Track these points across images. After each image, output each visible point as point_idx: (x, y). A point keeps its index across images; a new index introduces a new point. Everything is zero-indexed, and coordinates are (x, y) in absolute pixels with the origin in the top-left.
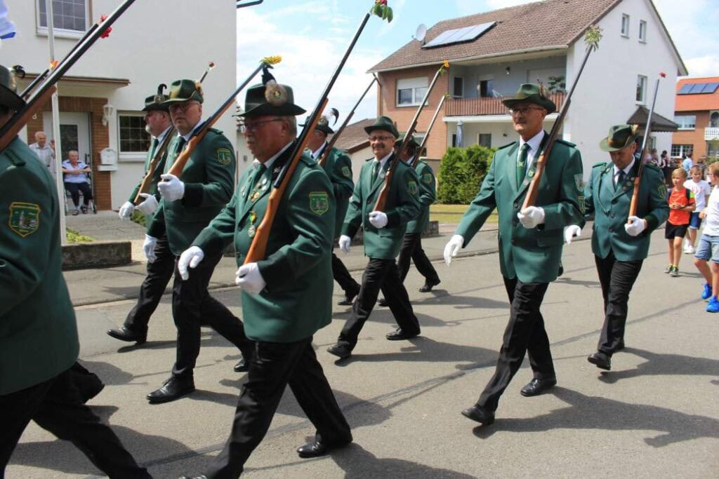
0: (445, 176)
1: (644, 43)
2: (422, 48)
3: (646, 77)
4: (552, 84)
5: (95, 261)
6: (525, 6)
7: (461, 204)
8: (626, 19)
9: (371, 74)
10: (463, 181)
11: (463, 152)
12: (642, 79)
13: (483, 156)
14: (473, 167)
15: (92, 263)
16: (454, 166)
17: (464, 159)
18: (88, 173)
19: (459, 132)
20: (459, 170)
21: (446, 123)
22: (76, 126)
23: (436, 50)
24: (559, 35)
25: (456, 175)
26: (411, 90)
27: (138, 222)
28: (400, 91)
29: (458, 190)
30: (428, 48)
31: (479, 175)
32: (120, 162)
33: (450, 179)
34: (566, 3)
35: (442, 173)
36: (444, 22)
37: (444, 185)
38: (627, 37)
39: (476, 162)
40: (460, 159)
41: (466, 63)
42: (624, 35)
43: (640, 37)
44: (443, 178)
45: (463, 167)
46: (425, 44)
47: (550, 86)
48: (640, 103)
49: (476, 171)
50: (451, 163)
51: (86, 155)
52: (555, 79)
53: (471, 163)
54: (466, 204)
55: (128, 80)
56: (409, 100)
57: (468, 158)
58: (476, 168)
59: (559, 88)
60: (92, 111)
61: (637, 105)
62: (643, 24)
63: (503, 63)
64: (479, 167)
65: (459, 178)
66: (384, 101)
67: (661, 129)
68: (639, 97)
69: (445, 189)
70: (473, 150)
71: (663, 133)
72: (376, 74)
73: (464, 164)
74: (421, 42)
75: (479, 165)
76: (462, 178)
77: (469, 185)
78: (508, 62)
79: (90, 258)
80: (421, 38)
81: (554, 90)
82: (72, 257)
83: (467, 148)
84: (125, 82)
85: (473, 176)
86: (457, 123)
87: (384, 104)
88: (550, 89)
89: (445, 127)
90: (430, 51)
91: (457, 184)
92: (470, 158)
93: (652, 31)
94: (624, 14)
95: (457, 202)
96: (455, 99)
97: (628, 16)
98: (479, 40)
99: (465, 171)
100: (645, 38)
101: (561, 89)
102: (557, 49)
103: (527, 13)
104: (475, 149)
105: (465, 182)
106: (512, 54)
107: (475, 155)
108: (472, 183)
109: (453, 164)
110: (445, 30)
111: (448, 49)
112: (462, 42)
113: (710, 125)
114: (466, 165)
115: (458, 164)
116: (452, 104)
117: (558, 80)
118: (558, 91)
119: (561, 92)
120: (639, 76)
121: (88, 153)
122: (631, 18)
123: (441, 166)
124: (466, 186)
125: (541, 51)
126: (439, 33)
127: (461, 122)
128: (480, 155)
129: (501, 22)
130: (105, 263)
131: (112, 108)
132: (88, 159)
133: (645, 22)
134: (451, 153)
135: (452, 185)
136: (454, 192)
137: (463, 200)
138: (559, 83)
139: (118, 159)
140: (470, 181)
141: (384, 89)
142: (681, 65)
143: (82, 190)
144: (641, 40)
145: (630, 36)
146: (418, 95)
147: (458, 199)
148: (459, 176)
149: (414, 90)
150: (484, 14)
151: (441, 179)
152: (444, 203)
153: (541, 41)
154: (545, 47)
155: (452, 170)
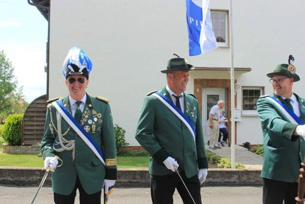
5: (252, 181)
15: (251, 182)
18: (226, 123)
22: (218, 95)
27: (258, 154)
32: (243, 116)
51: (223, 112)
55: (250, 69)
60: (228, 87)
79: (249, 179)
82: (239, 177)
84: (248, 70)
121: (224, 111)
130: (258, 183)
131: (240, 85)
132: (224, 114)
139: (242, 114)
143: (223, 133)
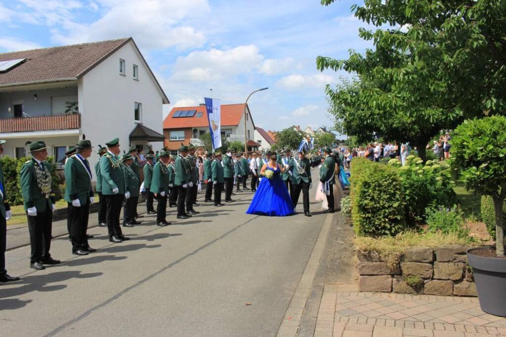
1: (137, 80)
3: (141, 104)
4: (69, 107)
6: (51, 49)
8: (123, 63)
12: (139, 105)
13: (13, 166)
24: (71, 71)
31: (11, 182)
34: (80, 48)
38: (124, 75)
39: (7, 171)
43: (134, 76)
47: (67, 108)
48: (137, 121)
49: (8, 179)
52: (71, 103)
58: (8, 176)
59: (74, 110)
61: (135, 123)
62: (135, 67)
63: (31, 91)
64: (10, 175)
67: (152, 139)
68: (137, 117)
70: (4, 161)
71: (156, 142)
75: (9, 173)
78: (35, 90)
81: (71, 112)
88: (67, 111)
93: (142, 73)
94: (120, 59)
97: (124, 61)
98: (9, 73)
100: (137, 77)
101: (76, 111)
102: (69, 81)
103: (51, 54)
106: (35, 84)
107: (6, 165)
113: (193, 137)
117: (73, 104)
118: (73, 113)
119: (76, 113)
120: (135, 102)
122: (126, 62)
125: (57, 81)
128: (10, 165)
129: (30, 60)
133: (137, 66)
138: (74, 107)
142: (164, 97)
144: (135, 78)
145: (126, 74)
150: (18, 53)
153: (58, 74)
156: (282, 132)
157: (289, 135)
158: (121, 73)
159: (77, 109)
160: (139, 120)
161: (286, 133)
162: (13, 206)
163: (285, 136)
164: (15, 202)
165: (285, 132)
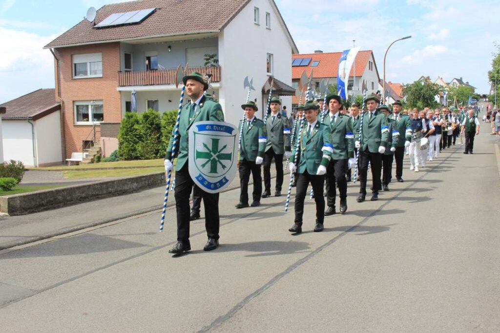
0: (125, 137)
1: (269, 29)
2: (94, 28)
3: (272, 55)
7: (140, 159)
8: (257, 11)
9: (48, 50)
10: (140, 140)
11: (140, 116)
12: (270, 56)
13: (157, 119)
14: (149, 128)
16: (133, 128)
17: (140, 122)
19: (133, 100)
20: (138, 131)
21: (120, 91)
23: (107, 30)
25: (135, 135)
26: (86, 63)
28: (75, 64)
29: (137, 148)
30: (99, 28)
31: (155, 135)
33: (130, 139)
35: (123, 134)
36: (109, 6)
37: (125, 144)
38: (258, 25)
39: (152, 124)
40: (137, 122)
41: (135, 42)
42: (256, 22)
43: (267, 24)
44: (123, 138)
45: (140, 128)
46: (95, 25)
47: (205, 61)
48: (269, 74)
49: (152, 132)
50: (130, 126)
52: (209, 56)
53: (148, 125)
54: (145, 159)
56: (85, 73)
57: (144, 121)
58: (152, 129)
59: (212, 63)
61: (267, 75)
62: (268, 14)
63: (166, 42)
64: (154, 128)
65: (138, 138)
66: (61, 73)
67: (286, 93)
68: (268, 71)
69: (126, 147)
70: (149, 115)
71: (286, 96)
72: (53, 49)
73: (141, 126)
74: (91, 22)
75: (154, 126)
76: (140, 138)
77: (146, 143)
78: (171, 42)
80: (91, 19)
81: (209, 65)
83: (143, 113)
85: (150, 135)
86: (130, 92)
87: (61, 76)
88: (206, 63)
89: (119, 95)
90: (101, 30)
91: (136, 143)
92: (146, 120)
93: (274, 21)
94: (255, 7)
95: (137, 158)
96: (126, 71)
97: (258, 9)
98: (144, 23)
99: (143, 131)
100: (270, 26)
101: (215, 64)
102: (211, 32)
104: (150, 113)
105: (143, 141)
106: (174, 36)
107: (151, 118)
108: (148, 142)
109: (132, 126)
110: (111, 13)
111: (118, 29)
112: (129, 24)
114: (143, 127)
115: (136, 126)
116: (123, 75)
117: (212, 57)
118: (212, 65)
119: (215, 66)
120: (268, 53)
122: (260, 10)
123: (121, 129)
124: (144, 144)
125: (198, 33)
126: (106, 16)
127: (134, 91)
128: (154, 118)
129: (160, 9)
133: (269, 14)
134: (129, 117)
135: (132, 143)
136: (135, 150)
137: (142, 156)
138: (212, 59)
140: (147, 140)
141: (61, 62)
142: (294, 47)
144: (268, 27)
145: (260, 24)
146: (93, 69)
147: (138, 155)
148: (138, 136)
149: (88, 64)
151: (121, 139)
152: (126, 159)
153: (197, 26)
154: (201, 31)
155: (131, 131)
156: (412, 84)
157: (422, 89)
158: (255, 22)
159: (216, 61)
160: (270, 72)
161: (417, 86)
162: (157, 158)
163: (416, 90)
164: (158, 155)
165: (417, 84)
